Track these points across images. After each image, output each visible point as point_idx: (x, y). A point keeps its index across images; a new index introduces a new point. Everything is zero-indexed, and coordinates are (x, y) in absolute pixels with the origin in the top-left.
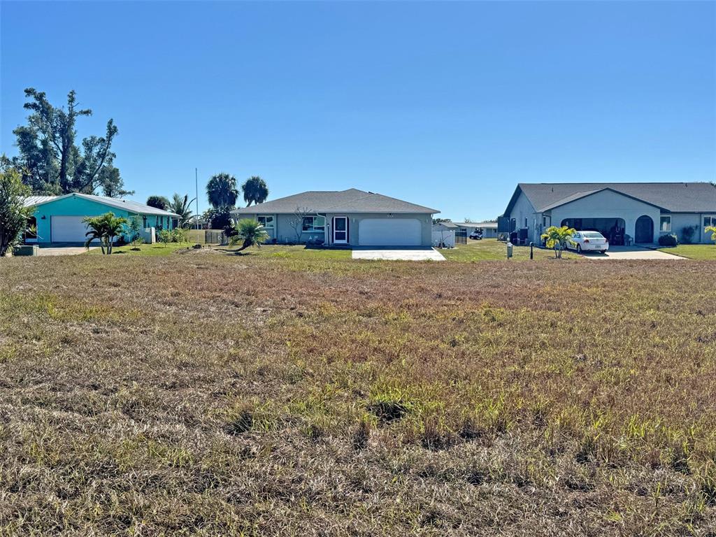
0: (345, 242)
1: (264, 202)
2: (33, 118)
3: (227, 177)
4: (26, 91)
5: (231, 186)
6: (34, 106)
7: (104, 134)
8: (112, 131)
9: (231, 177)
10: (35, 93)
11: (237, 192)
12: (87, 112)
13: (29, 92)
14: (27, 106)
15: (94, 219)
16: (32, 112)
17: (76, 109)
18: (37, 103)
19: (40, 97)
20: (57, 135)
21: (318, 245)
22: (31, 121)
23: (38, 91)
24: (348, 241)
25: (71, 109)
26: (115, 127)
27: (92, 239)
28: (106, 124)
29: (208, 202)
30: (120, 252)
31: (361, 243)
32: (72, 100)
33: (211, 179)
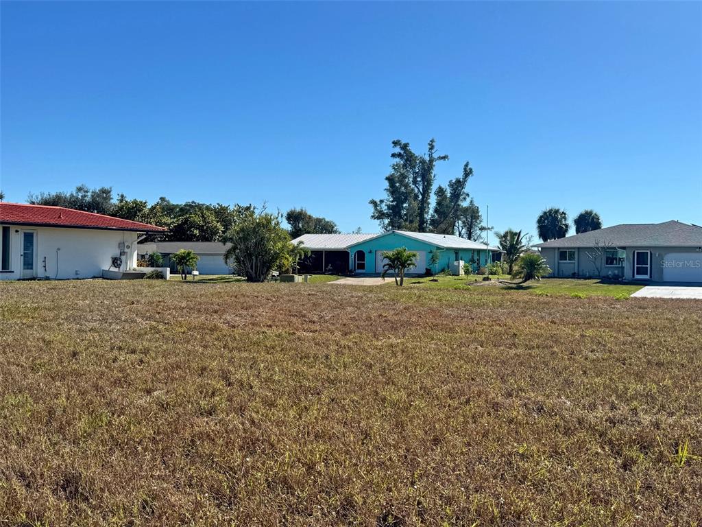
0: (647, 277)
1: (567, 236)
2: (396, 166)
3: (557, 211)
4: (394, 143)
5: (561, 221)
6: (399, 155)
7: (461, 176)
8: (468, 173)
9: (561, 211)
10: (400, 144)
11: (567, 226)
12: (444, 158)
13: (395, 143)
14: (393, 155)
15: (390, 253)
16: (397, 160)
17: (435, 156)
18: (402, 152)
19: (405, 147)
20: (419, 179)
21: (616, 280)
22: (394, 168)
23: (403, 142)
24: (651, 277)
25: (431, 156)
26: (471, 169)
27: (388, 270)
28: (463, 167)
29: (538, 237)
30: (419, 283)
31: (666, 279)
32: (432, 147)
33: (541, 214)
